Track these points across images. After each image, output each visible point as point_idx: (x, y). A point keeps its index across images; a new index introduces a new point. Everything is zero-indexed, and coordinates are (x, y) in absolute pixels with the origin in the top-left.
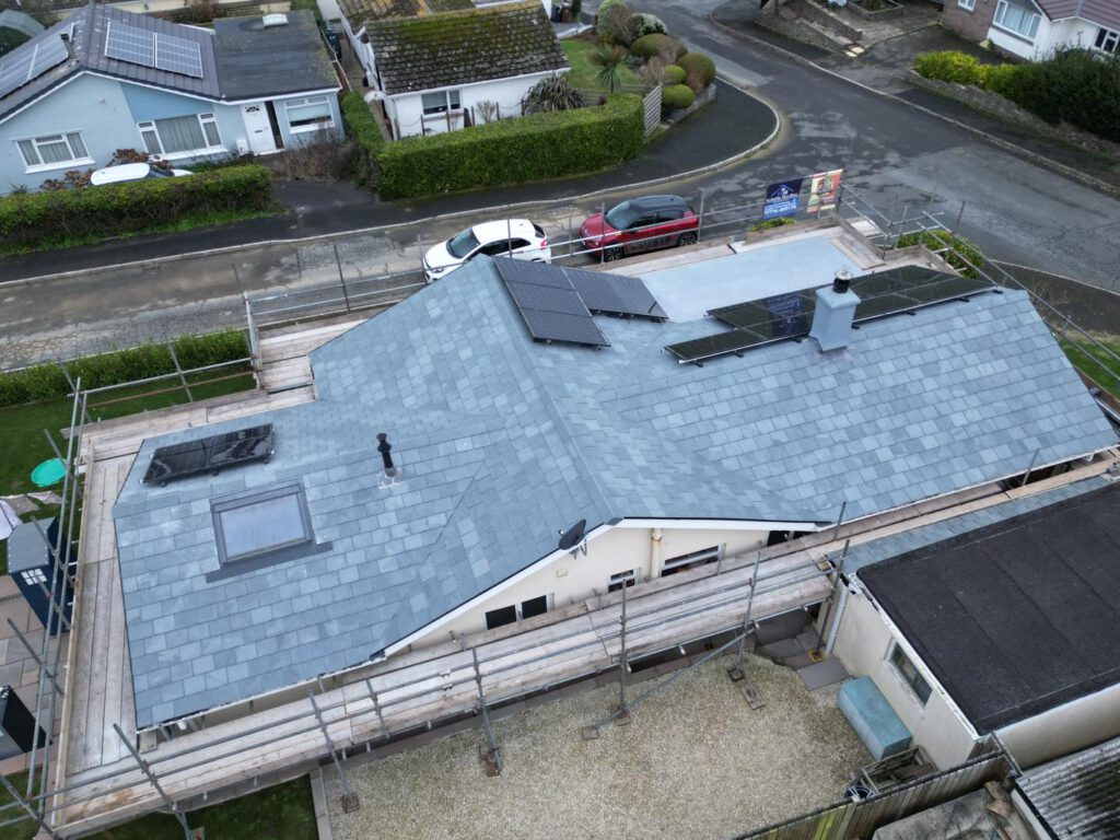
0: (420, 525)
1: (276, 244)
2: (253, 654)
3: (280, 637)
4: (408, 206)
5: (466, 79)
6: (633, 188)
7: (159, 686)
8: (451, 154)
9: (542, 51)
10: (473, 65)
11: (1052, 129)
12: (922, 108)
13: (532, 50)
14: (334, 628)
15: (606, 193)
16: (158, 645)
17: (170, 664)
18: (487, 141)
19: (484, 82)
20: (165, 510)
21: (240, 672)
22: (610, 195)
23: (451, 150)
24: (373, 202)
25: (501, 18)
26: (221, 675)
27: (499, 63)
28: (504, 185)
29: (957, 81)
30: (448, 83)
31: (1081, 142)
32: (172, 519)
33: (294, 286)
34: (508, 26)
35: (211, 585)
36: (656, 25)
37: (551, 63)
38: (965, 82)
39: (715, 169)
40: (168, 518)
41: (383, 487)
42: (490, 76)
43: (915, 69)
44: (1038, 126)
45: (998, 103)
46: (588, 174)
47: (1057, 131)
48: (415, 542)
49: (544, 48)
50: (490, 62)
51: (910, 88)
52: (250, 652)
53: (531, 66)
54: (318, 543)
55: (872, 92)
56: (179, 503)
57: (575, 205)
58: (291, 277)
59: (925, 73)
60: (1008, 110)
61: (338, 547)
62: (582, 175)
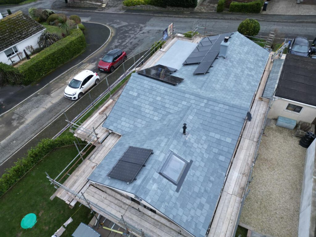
0: (202, 142)
1: (4, 114)
2: (205, 200)
3: (205, 191)
4: (36, 84)
5: (17, 42)
6: (95, 53)
7: (196, 227)
8: (41, 62)
9: (34, 26)
10: (16, 36)
11: (165, 9)
12: (134, 13)
13: (31, 27)
14: (212, 179)
15: (89, 57)
16: (185, 218)
17: (192, 219)
18: (50, 54)
19: (23, 41)
20: (149, 184)
21: (207, 207)
22: (91, 57)
23: (40, 61)
24: (23, 88)
25: (12, 20)
26: (204, 211)
27: (24, 34)
28: (59, 66)
29: (137, 5)
30: (11, 44)
31: (173, 10)
32: (153, 184)
33: (27, 122)
34: (17, 22)
35: (179, 192)
36: (51, 11)
37: (39, 29)
38: (139, 5)
39: (108, 41)
40: (152, 185)
41: (187, 139)
42: (24, 38)
43: (124, 5)
44: (162, 9)
45: (150, 7)
46: (79, 54)
47: (167, 9)
48: (205, 146)
49: (34, 25)
50: (20, 34)
51: (126, 10)
52: (204, 200)
53: (34, 31)
54: (189, 162)
55: (118, 13)
56: (150, 179)
57: (85, 63)
58: (22, 121)
59: (127, 5)
60: (153, 8)
61: (194, 160)
62: (78, 55)
